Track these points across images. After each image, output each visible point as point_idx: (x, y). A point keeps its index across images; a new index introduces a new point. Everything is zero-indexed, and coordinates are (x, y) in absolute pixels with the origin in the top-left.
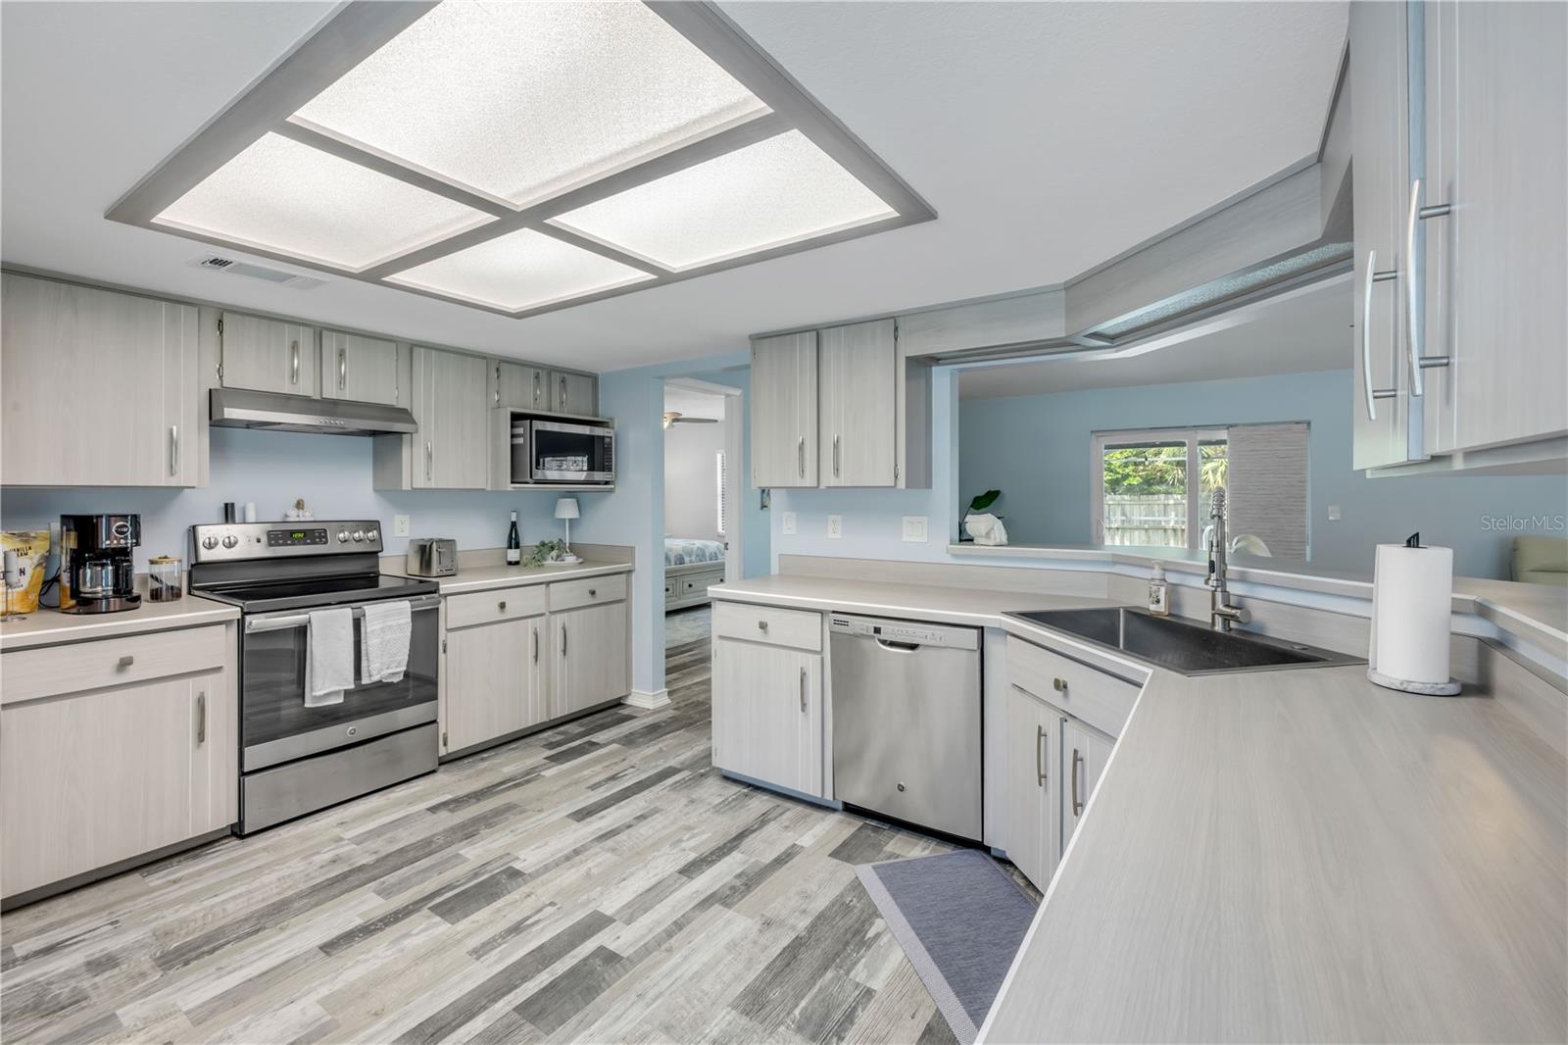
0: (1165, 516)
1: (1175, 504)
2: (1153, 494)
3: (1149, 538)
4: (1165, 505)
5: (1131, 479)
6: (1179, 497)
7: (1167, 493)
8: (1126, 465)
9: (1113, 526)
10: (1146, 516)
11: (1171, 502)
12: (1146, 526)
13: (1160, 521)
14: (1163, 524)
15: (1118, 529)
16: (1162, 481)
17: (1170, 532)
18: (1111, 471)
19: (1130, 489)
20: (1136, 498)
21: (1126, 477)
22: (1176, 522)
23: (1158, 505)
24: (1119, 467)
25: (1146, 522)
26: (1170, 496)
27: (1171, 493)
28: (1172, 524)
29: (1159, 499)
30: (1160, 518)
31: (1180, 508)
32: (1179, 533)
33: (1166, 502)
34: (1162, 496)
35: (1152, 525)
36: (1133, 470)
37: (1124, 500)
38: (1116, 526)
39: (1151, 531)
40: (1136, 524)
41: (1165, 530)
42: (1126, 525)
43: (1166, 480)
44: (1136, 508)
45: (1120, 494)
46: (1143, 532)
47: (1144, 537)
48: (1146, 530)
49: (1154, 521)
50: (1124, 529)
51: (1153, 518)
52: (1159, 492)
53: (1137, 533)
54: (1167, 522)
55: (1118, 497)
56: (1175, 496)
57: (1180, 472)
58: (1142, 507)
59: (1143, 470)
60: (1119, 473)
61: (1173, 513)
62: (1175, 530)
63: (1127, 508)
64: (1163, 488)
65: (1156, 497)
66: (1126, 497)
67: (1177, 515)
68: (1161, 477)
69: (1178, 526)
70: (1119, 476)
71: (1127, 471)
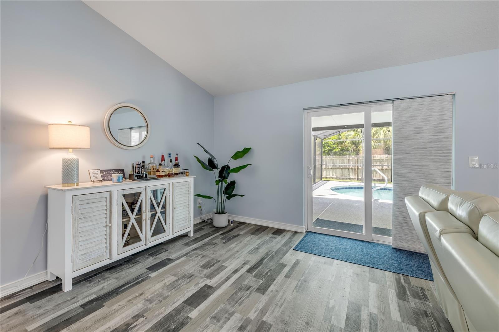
0: (348, 163)
1: (352, 159)
2: (344, 155)
3: (343, 172)
4: (348, 159)
5: (336, 149)
6: (354, 156)
7: (349, 155)
8: (334, 144)
9: (329, 167)
10: (341, 164)
11: (351, 158)
12: (342, 168)
13: (347, 166)
14: (348, 167)
15: (331, 168)
16: (348, 150)
17: (350, 170)
18: (329, 147)
19: (336, 153)
20: (338, 157)
21: (335, 148)
22: (353, 166)
23: (346, 159)
24: (332, 145)
25: (341, 166)
26: (350, 156)
27: (351, 155)
28: (351, 167)
29: (346, 157)
30: (347, 165)
31: (354, 160)
32: (354, 170)
33: (349, 158)
34: (348, 156)
35: (344, 167)
36: (337, 146)
37: (333, 157)
38: (331, 167)
39: (343, 169)
40: (338, 167)
41: (349, 169)
42: (334, 167)
43: (349, 150)
44: (338, 161)
45: (332, 155)
46: (340, 170)
47: (341, 172)
48: (342, 169)
49: (344, 166)
50: (334, 168)
51: (344, 165)
52: (346, 155)
53: (338, 170)
54: (350, 166)
55: (331, 156)
56: (352, 156)
57: (354, 147)
58: (340, 160)
59: (341, 146)
60: (332, 147)
61: (352, 163)
62: (352, 169)
63: (335, 161)
64: (348, 153)
65: (345, 156)
66: (334, 156)
67: (353, 163)
68: (347, 149)
69: (353, 168)
70: (332, 148)
71: (334, 146)
